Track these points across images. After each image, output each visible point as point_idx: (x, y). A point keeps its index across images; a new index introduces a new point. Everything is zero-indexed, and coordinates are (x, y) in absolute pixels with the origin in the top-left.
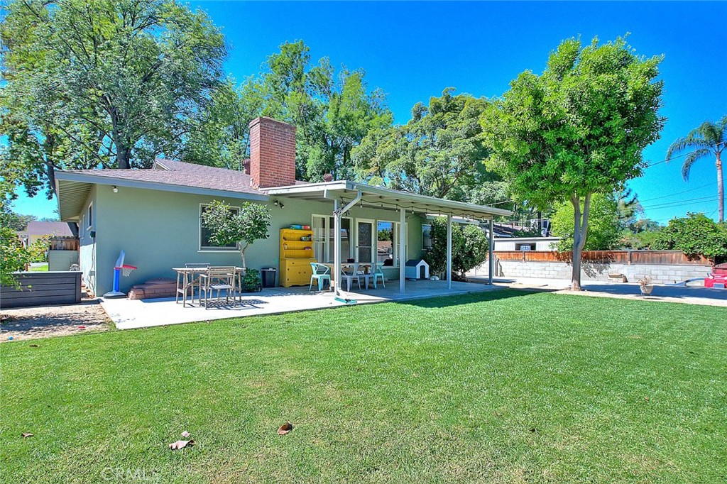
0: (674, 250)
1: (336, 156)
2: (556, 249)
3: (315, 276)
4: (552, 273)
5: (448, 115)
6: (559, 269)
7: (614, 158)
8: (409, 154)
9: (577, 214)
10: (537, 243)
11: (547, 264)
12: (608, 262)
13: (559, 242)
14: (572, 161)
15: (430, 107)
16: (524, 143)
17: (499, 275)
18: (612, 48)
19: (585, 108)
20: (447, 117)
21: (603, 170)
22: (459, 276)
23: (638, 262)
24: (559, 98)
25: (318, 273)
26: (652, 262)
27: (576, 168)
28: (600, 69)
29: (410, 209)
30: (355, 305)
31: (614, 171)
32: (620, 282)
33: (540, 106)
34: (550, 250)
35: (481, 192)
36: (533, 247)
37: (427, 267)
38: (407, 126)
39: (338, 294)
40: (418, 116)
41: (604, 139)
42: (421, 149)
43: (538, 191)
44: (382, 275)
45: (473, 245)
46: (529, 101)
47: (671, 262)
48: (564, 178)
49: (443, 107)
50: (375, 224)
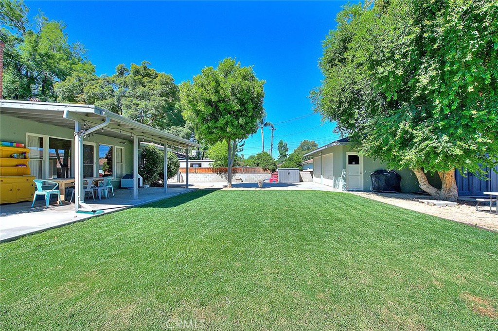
0: (259, 167)
1: (33, 86)
2: (212, 166)
3: (40, 192)
4: (210, 179)
5: (146, 79)
6: (213, 177)
7: (248, 123)
8: (115, 98)
9: (229, 149)
10: (202, 163)
11: (207, 174)
12: (235, 173)
13: (213, 163)
14: (231, 121)
15: (132, 70)
16: (209, 107)
17: (181, 181)
18: (249, 69)
19: (238, 95)
20: (145, 80)
21: (243, 128)
22: (161, 184)
23: (246, 173)
24: (227, 87)
25: (44, 188)
26: (251, 172)
27: (233, 125)
28: (244, 78)
29: (141, 137)
30: (103, 215)
31: (248, 128)
32: (240, 182)
33: (219, 88)
34: (209, 167)
35: (170, 132)
36: (200, 165)
37: (141, 179)
38: (112, 78)
39: (80, 207)
40: (121, 74)
41: (244, 113)
42: (125, 97)
43: (214, 135)
44: (112, 186)
45: (170, 164)
46: (213, 84)
47: (258, 172)
48: (228, 129)
49: (142, 73)
50: (97, 147)
